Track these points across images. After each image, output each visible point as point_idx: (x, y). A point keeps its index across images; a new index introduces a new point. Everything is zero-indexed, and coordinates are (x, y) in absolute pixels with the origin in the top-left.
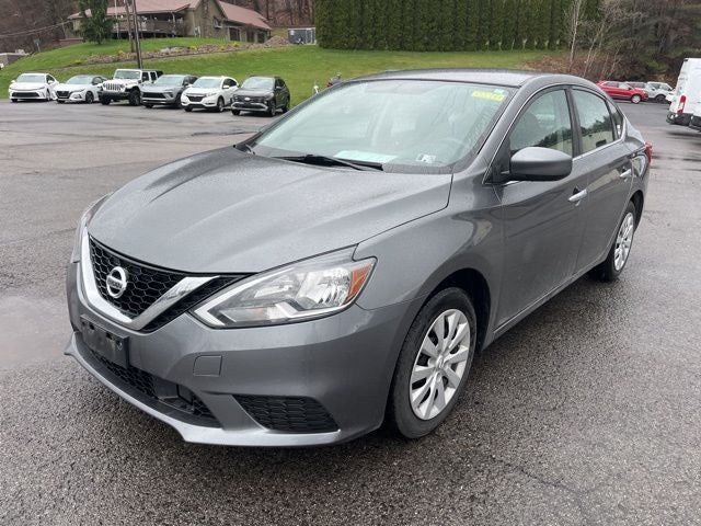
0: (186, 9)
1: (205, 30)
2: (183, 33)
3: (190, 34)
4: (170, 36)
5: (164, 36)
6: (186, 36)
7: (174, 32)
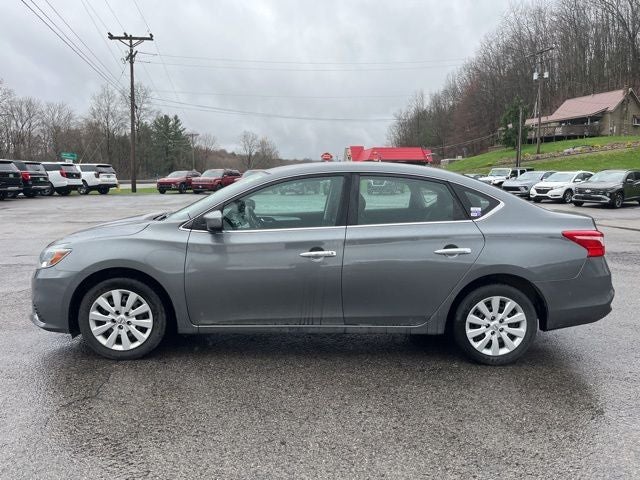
0: (604, 112)
1: (621, 129)
2: (595, 134)
3: (602, 133)
4: (581, 137)
5: (575, 137)
6: (598, 135)
7: (586, 133)
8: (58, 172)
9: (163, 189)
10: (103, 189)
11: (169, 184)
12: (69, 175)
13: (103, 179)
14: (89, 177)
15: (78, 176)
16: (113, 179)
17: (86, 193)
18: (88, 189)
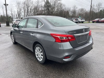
8: (75, 20)
9: (93, 22)
10: (82, 22)
11: (94, 21)
12: (76, 20)
13: (82, 20)
14: (80, 20)
15: (78, 20)
16: (84, 20)
17: (79, 23)
18: (80, 22)
